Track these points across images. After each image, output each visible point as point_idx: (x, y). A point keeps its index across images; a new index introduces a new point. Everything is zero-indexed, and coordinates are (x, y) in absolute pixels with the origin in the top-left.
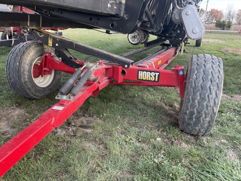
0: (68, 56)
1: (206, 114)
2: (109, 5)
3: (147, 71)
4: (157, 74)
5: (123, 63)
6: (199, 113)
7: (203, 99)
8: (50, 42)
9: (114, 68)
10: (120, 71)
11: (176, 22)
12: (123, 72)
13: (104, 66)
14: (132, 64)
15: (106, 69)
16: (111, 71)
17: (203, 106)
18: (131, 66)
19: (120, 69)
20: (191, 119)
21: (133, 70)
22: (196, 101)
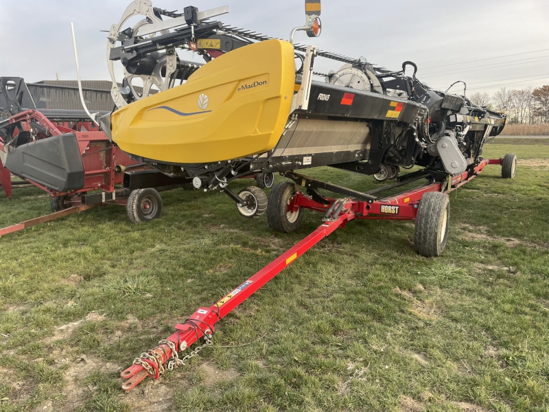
0: (318, 194)
1: (430, 234)
2: (357, 155)
3: (388, 205)
4: (397, 208)
5: (368, 199)
6: (425, 233)
7: (427, 222)
8: (304, 183)
9: (359, 203)
10: (365, 206)
11: (432, 155)
12: (368, 207)
13: (351, 202)
14: (376, 200)
15: (353, 204)
16: (357, 206)
17: (427, 227)
18: (374, 202)
19: (365, 204)
20: (420, 238)
21: (376, 205)
22: (422, 225)
